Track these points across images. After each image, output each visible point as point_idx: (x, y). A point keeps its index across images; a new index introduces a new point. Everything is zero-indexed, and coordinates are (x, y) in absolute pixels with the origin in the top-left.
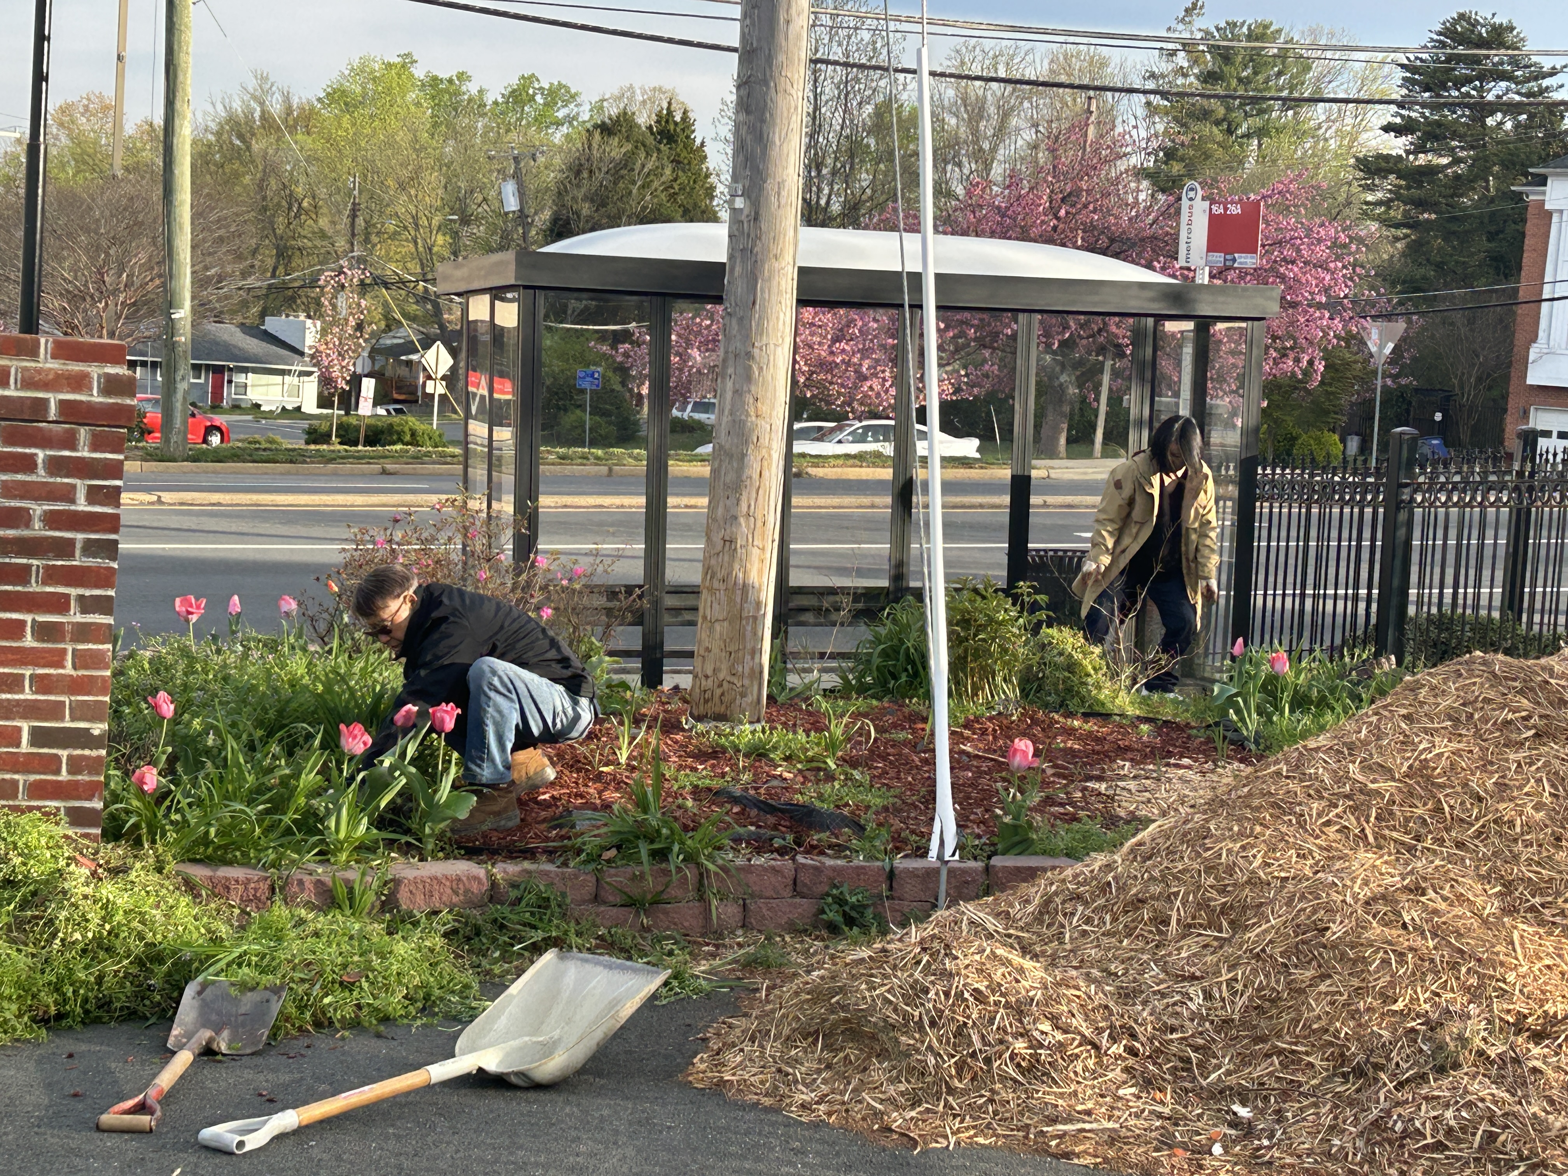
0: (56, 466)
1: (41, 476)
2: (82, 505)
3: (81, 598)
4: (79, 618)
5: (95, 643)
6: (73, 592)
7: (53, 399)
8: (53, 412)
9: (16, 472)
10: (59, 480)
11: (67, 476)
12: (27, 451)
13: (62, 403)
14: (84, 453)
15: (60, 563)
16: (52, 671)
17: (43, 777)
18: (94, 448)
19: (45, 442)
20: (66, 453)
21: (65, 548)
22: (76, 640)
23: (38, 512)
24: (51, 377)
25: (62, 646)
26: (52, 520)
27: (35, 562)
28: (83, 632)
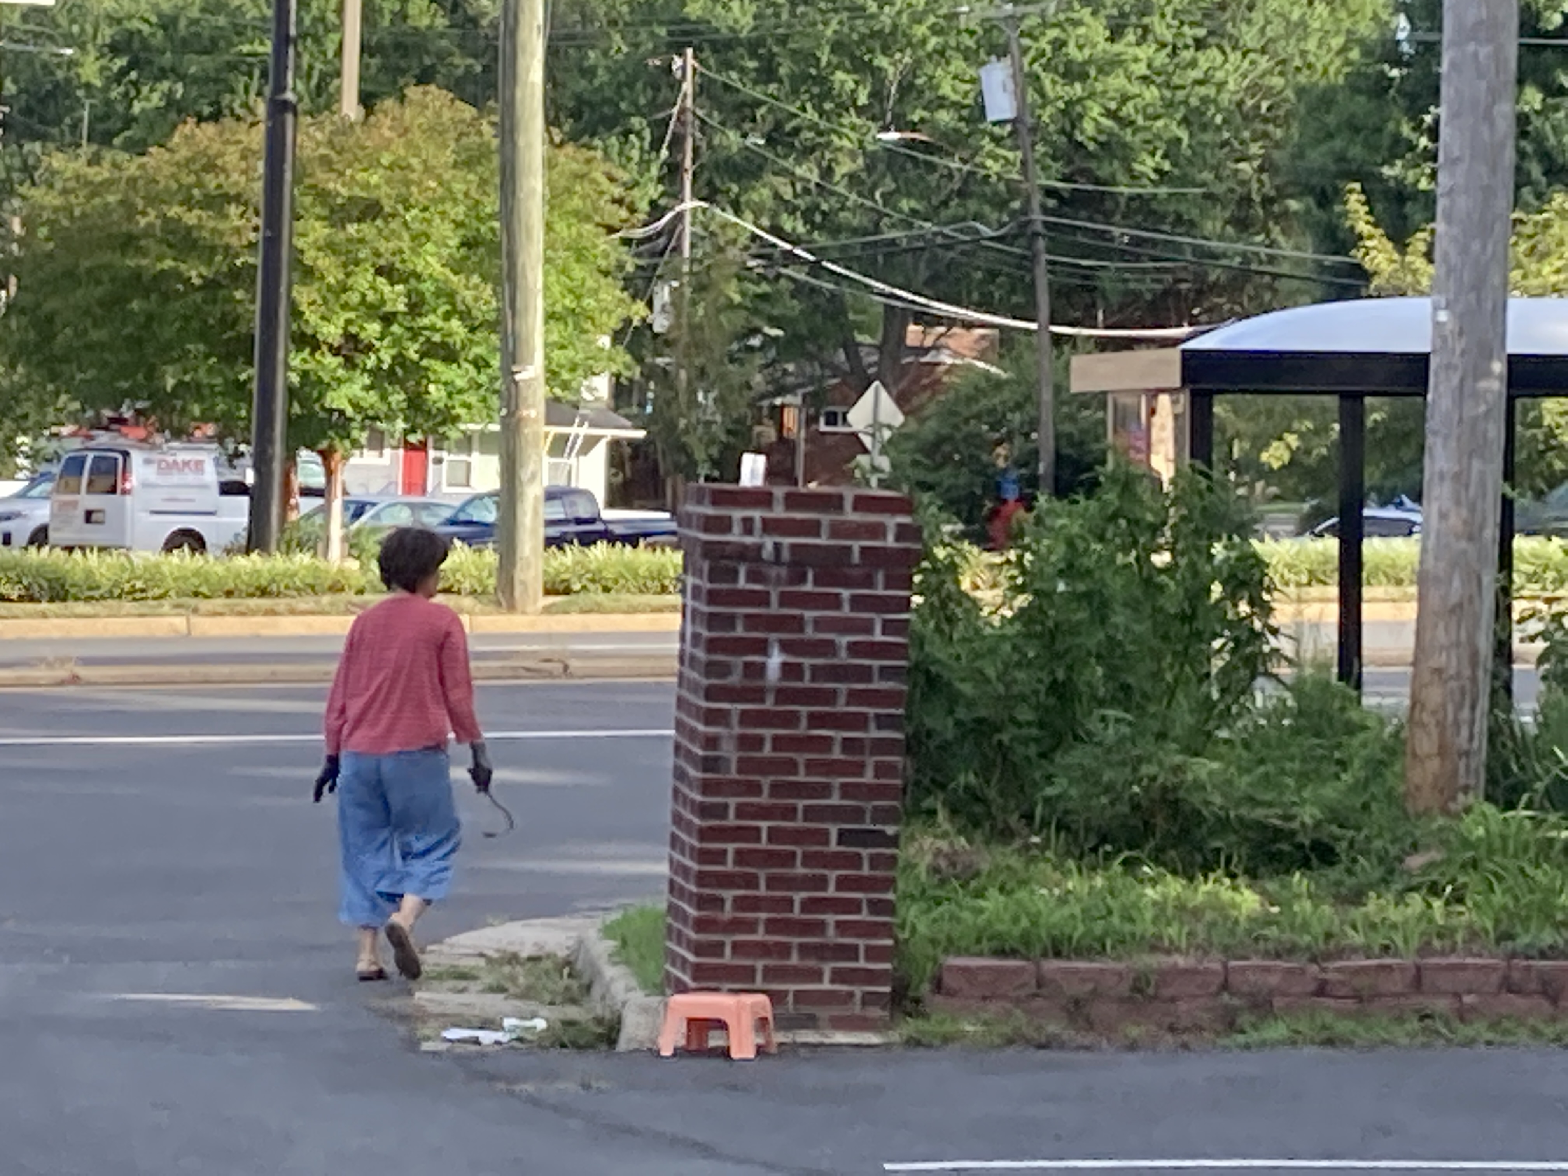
0: (857, 602)
1: (846, 611)
2: (878, 637)
3: (878, 716)
4: (877, 734)
5: (888, 755)
6: (870, 711)
7: (856, 545)
8: (856, 557)
9: (826, 609)
10: (860, 615)
11: (866, 611)
12: (834, 590)
13: (863, 549)
14: (880, 592)
15: (860, 687)
16: (853, 780)
17: (848, 872)
18: (887, 587)
19: (849, 583)
20: (865, 591)
21: (865, 674)
22: (873, 753)
23: (843, 643)
24: (853, 527)
25: (863, 758)
26: (854, 649)
27: (840, 686)
28: (880, 746)
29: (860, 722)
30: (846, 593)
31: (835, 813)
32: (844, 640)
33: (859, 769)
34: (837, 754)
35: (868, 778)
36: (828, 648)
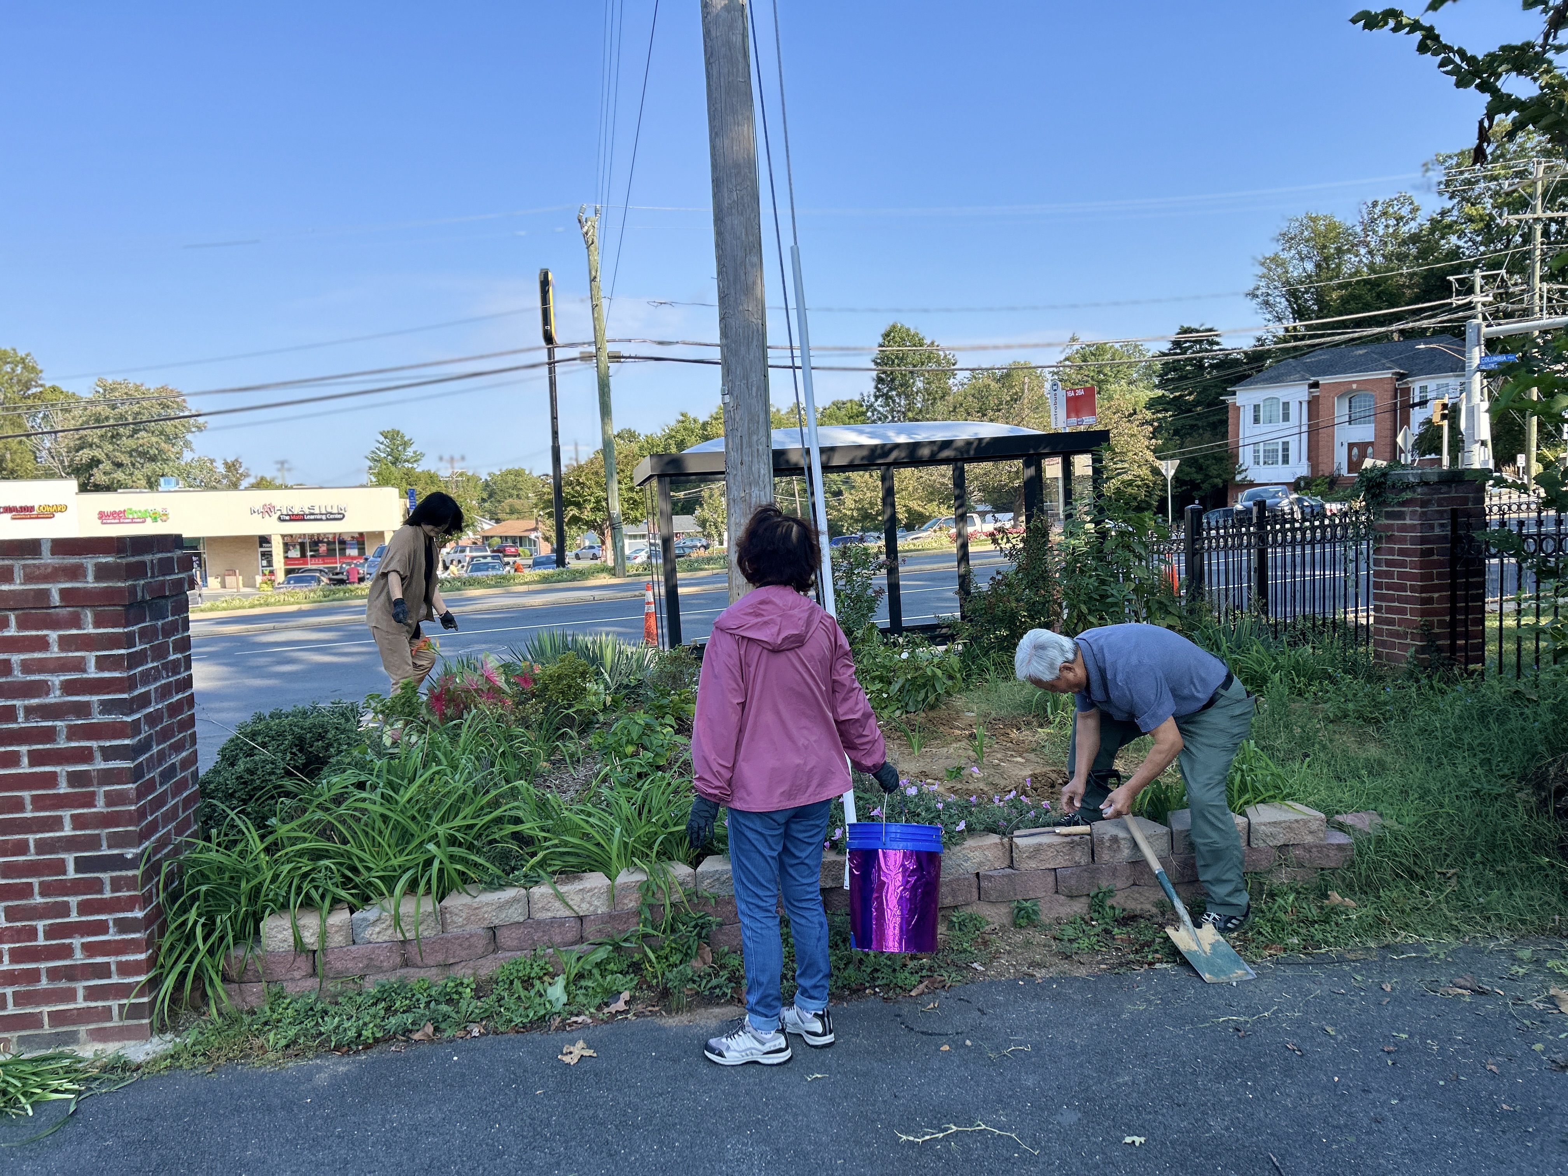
0: (65, 643)
1: (55, 652)
2: (92, 673)
3: (102, 748)
4: (103, 765)
5: (118, 784)
6: (94, 744)
7: (54, 589)
8: (56, 599)
9: (33, 651)
10: (70, 654)
11: (77, 650)
12: (40, 633)
13: (62, 592)
14: (91, 630)
15: (80, 722)
16: (85, 811)
17: (89, 897)
18: (97, 625)
19: (55, 625)
20: (74, 632)
21: (83, 710)
22: (101, 783)
23: (57, 683)
24: (49, 570)
25: (92, 789)
26: (69, 687)
27: (58, 723)
28: (108, 777)
29: (85, 756)
30: (53, 636)
31: (70, 844)
32: (56, 680)
33: (88, 800)
34: (63, 788)
35: (100, 807)
36: (41, 688)
